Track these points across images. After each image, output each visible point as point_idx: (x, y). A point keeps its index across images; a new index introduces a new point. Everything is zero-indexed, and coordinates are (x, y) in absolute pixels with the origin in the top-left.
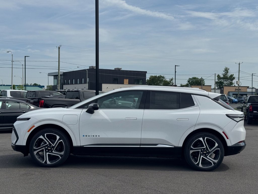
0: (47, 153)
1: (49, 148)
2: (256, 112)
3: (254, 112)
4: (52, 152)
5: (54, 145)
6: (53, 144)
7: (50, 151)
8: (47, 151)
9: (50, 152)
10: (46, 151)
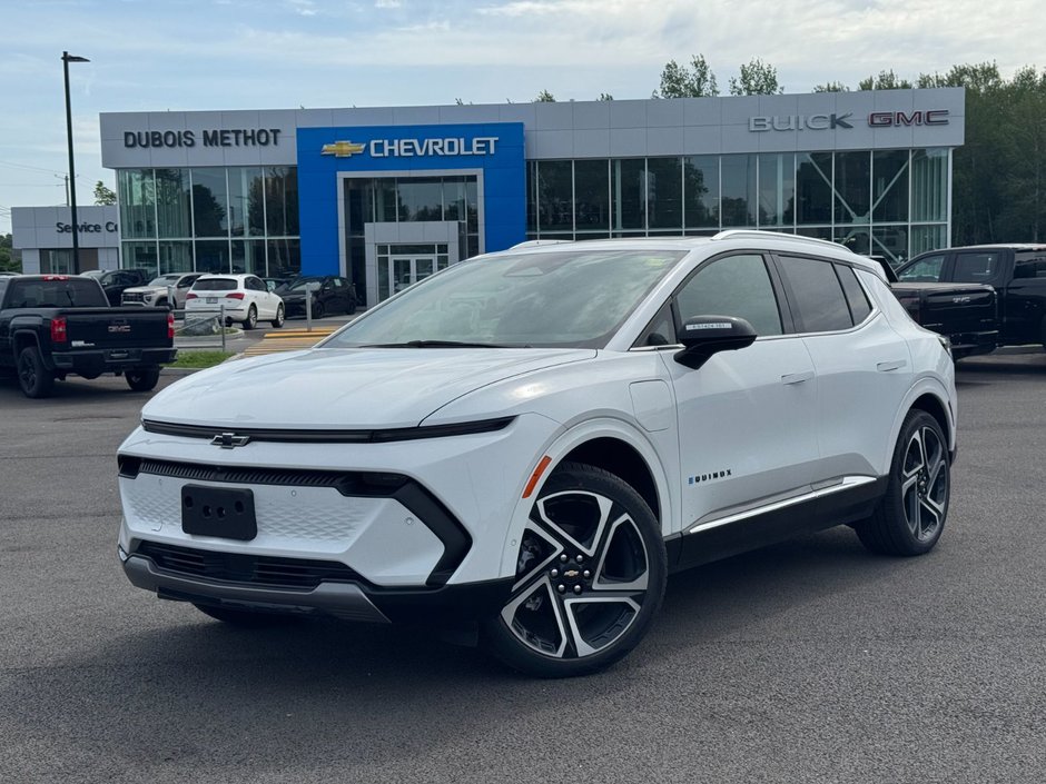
0: (568, 603)
1: (571, 573)
2: (81, 343)
3: (74, 344)
4: (587, 589)
5: (591, 553)
6: (589, 547)
7: (578, 587)
8: (564, 592)
9: (578, 594)
10: (556, 588)
